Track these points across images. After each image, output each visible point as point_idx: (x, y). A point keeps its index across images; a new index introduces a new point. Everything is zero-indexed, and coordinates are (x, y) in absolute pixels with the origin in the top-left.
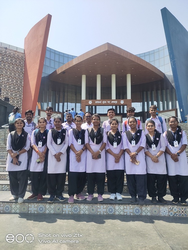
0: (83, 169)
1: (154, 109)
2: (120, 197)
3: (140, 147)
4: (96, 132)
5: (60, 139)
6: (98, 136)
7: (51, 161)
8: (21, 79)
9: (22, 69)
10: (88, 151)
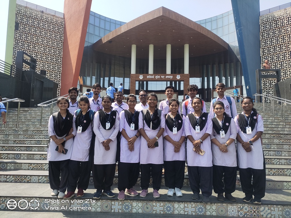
0: (136, 160)
1: (221, 88)
2: (179, 193)
3: (205, 134)
4: (152, 115)
5: (109, 123)
6: (155, 120)
7: (99, 149)
8: (60, 48)
9: (61, 37)
10: (142, 138)
